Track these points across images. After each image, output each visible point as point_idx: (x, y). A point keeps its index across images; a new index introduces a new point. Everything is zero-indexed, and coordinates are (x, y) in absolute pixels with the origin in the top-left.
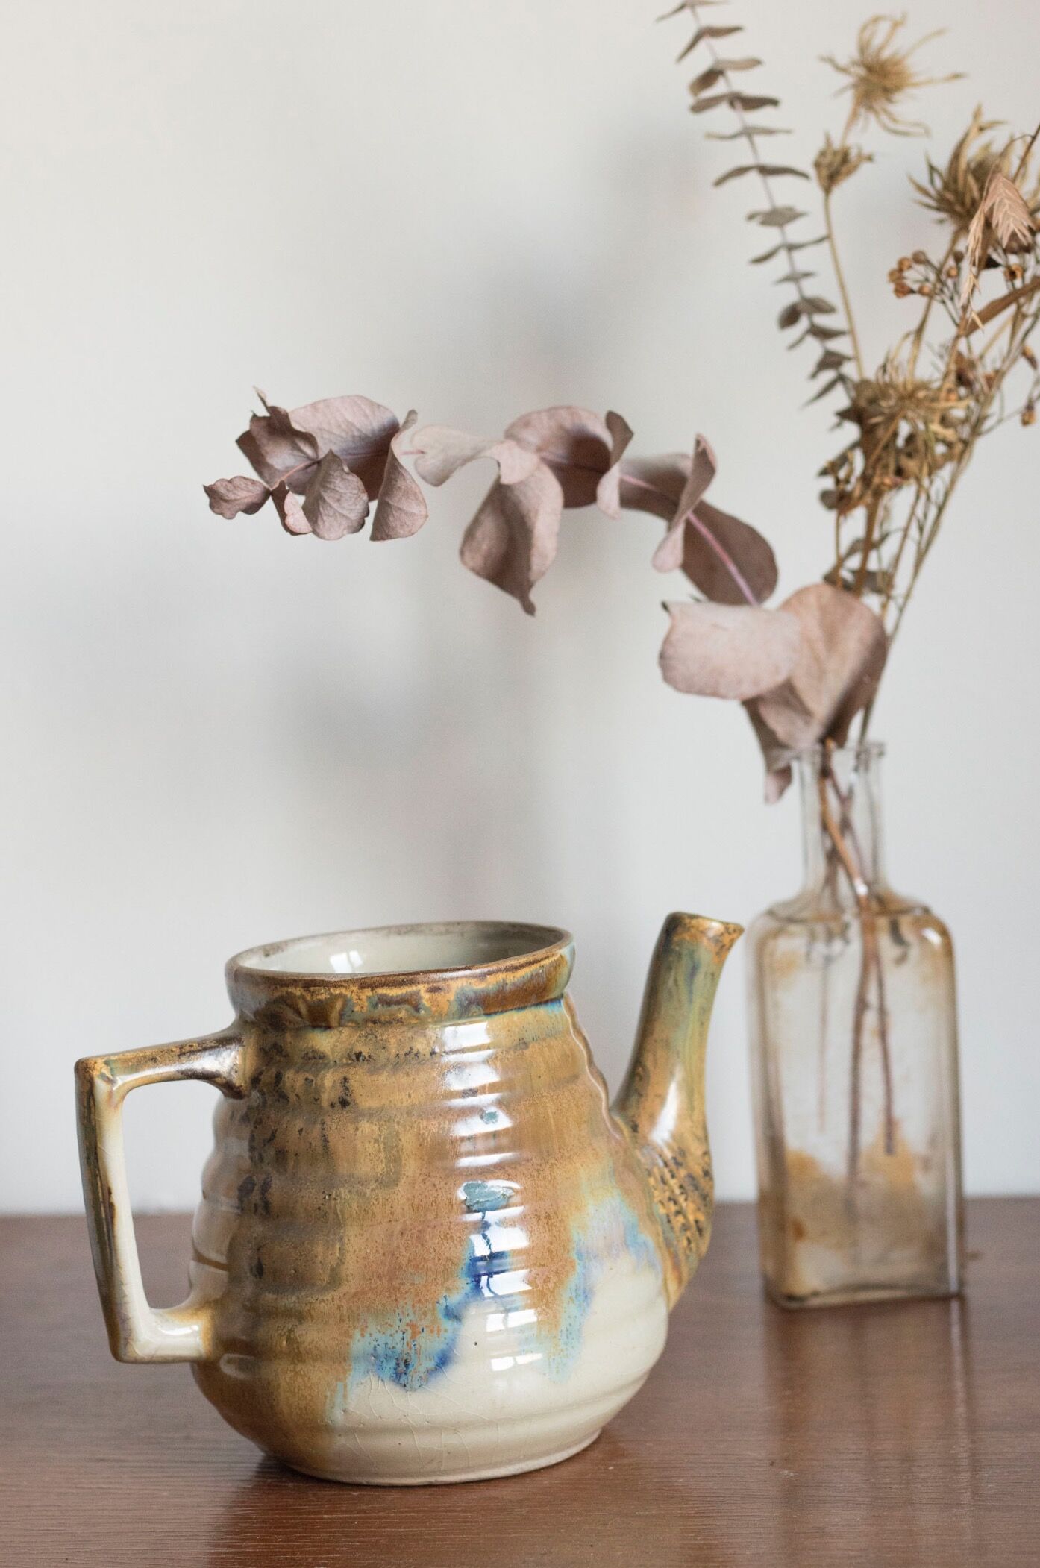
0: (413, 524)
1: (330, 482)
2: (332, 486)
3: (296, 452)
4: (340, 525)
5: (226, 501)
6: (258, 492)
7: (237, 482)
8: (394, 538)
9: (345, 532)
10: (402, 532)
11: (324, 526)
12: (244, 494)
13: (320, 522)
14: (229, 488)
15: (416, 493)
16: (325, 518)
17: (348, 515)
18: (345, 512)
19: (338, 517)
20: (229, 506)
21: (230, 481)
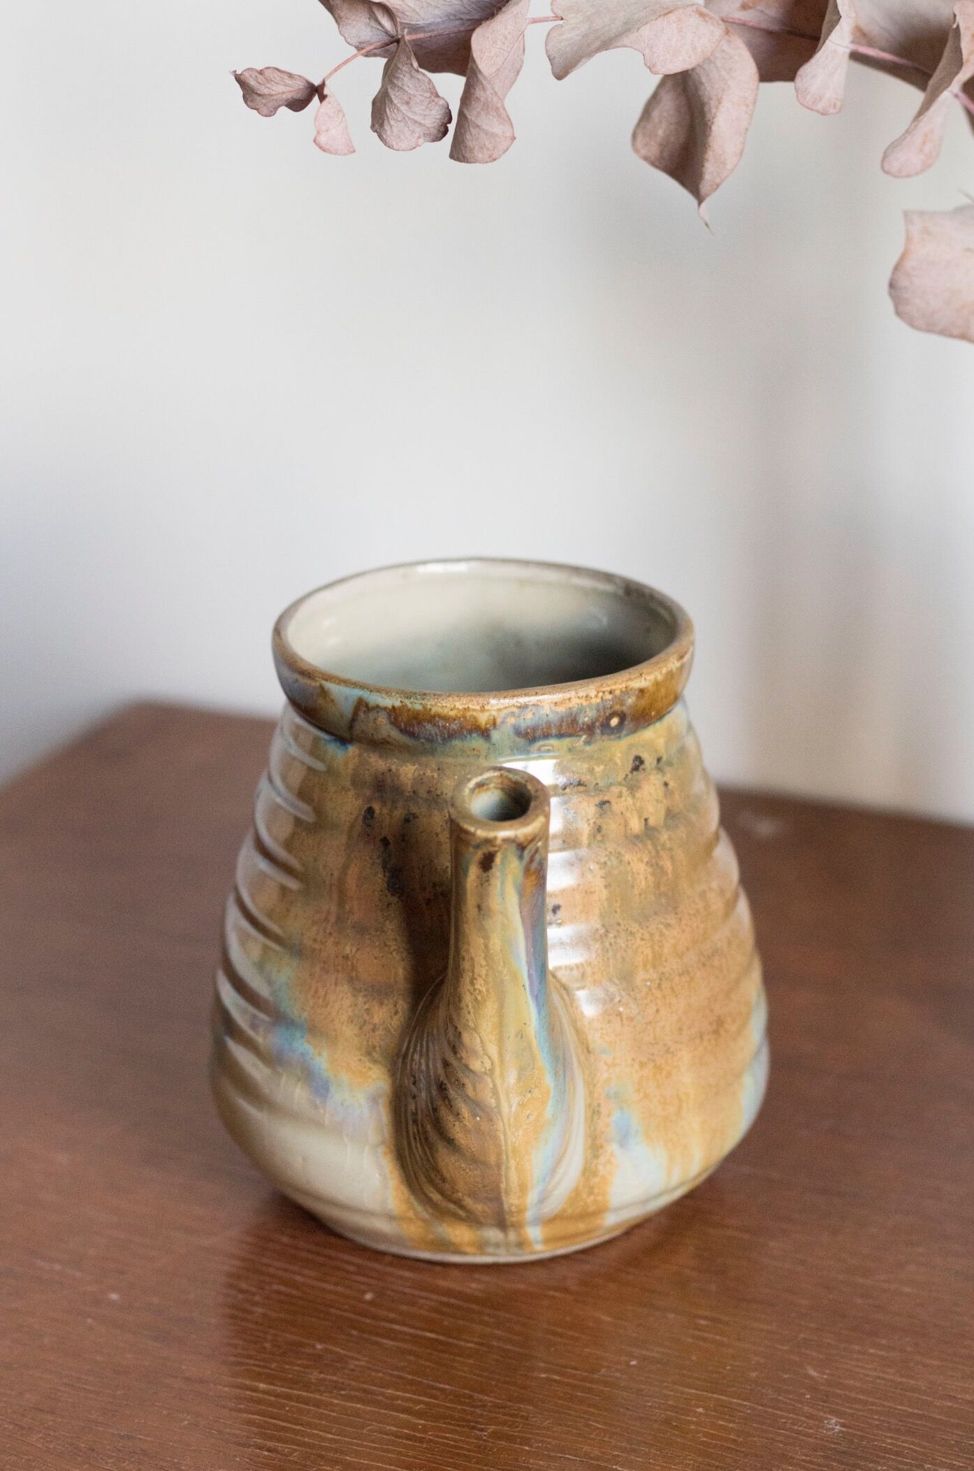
0: (495, 147)
1: (398, 78)
2: (400, 85)
3: (373, 23)
4: (413, 132)
5: (260, 95)
6: (301, 87)
7: (268, 73)
8: (471, 163)
9: (421, 140)
10: (480, 156)
11: (392, 132)
12: (281, 88)
13: (387, 127)
14: (259, 81)
15: (497, 108)
16: (392, 122)
17: (423, 122)
18: (416, 118)
19: (409, 122)
20: (264, 101)
21: (261, 72)
